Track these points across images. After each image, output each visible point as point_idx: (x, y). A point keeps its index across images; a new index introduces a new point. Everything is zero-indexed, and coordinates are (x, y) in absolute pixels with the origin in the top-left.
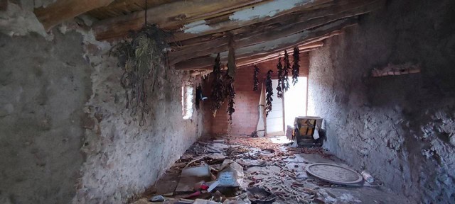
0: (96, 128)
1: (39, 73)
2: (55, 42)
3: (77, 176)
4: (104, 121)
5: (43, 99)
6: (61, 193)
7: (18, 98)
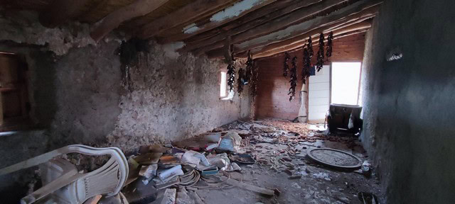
0: (129, 95)
1: (92, 64)
2: (101, 48)
3: (116, 120)
4: (135, 92)
5: (95, 77)
6: (105, 126)
7: (83, 76)
